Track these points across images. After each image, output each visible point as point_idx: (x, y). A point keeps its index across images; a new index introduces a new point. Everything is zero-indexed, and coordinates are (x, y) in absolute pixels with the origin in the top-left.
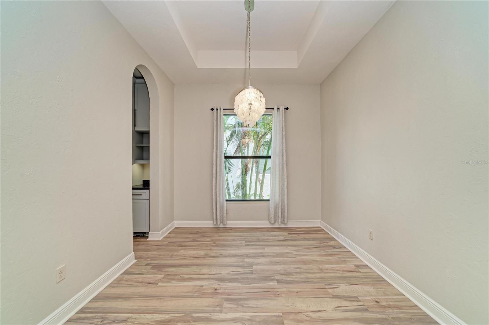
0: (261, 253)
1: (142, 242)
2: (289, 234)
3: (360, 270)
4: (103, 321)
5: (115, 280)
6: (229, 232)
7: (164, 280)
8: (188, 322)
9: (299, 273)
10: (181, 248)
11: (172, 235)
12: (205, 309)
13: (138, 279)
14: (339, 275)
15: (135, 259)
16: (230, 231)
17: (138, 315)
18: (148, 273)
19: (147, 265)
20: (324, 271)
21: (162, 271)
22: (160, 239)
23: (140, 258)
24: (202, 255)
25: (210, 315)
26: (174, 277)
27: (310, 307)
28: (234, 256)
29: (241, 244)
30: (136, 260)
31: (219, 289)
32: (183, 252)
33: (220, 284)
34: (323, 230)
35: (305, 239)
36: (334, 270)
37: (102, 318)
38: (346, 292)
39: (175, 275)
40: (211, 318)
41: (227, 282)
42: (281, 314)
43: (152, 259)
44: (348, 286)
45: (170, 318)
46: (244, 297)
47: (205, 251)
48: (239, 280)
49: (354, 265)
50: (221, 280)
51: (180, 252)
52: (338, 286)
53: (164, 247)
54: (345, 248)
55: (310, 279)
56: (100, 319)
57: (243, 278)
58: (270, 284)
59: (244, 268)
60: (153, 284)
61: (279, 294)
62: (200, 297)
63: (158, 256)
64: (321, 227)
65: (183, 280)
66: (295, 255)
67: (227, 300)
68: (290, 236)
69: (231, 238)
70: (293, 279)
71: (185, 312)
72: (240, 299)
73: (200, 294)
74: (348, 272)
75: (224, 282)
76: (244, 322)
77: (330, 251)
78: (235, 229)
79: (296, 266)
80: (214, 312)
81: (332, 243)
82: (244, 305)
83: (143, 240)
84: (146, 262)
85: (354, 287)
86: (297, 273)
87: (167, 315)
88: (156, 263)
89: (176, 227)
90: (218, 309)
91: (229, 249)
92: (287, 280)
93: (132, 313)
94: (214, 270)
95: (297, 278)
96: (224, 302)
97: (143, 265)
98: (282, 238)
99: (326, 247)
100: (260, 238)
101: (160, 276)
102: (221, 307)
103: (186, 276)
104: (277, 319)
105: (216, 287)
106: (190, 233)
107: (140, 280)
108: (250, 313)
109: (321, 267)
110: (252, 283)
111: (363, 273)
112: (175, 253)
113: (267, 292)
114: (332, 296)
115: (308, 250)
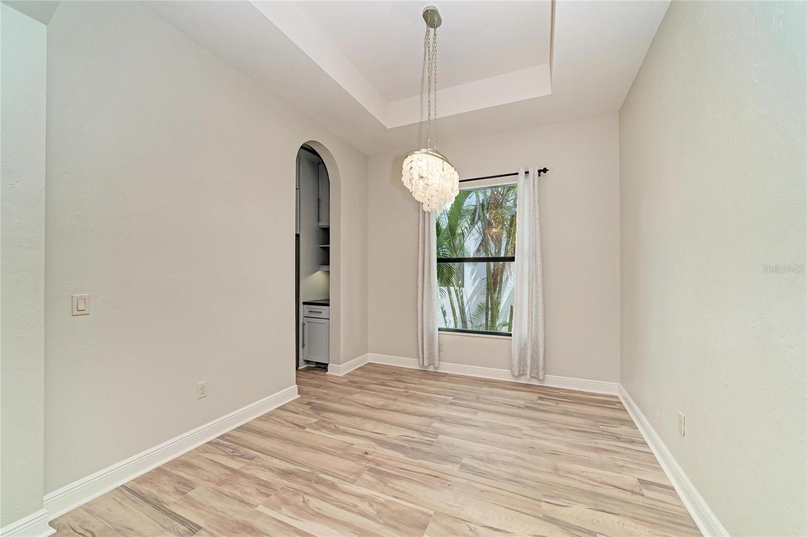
0: (465, 419)
1: (319, 376)
2: (540, 398)
3: (645, 492)
4: (234, 452)
5: (266, 414)
6: (437, 380)
7: (315, 425)
8: (309, 481)
9: (510, 464)
10: (359, 390)
11: (359, 372)
12: (337, 472)
13: (289, 418)
14: (587, 487)
15: (299, 394)
16: (441, 378)
17: (267, 456)
18: (304, 414)
19: (308, 404)
20: (561, 473)
21: (319, 415)
22: (341, 375)
23: (306, 394)
24: (379, 405)
25: (339, 482)
26: (326, 425)
27: (487, 518)
28: (420, 416)
29: (445, 400)
30: (299, 396)
31: (370, 454)
32: (358, 397)
33: (377, 447)
34: (621, 403)
35: (566, 413)
36: (584, 477)
37: (235, 449)
38: (577, 518)
39: (330, 423)
40: (336, 486)
41: (386, 448)
42: (432, 513)
43: (318, 399)
44: (593, 511)
45: (293, 470)
46: (396, 474)
47: (386, 400)
48: (405, 450)
49: (638, 479)
50: (381, 443)
51: (355, 396)
52: (570, 504)
53: (340, 386)
54: (645, 444)
55: (523, 478)
56: (232, 449)
57: (413, 449)
58: (447, 466)
59: (424, 435)
60: (301, 427)
61: (450, 484)
62: (341, 457)
63: (325, 396)
64: (620, 397)
65: (336, 431)
66: (525, 434)
67: (371, 470)
68: (540, 402)
69: (436, 389)
70: (490, 471)
71: (313, 469)
72: (389, 475)
73: (343, 453)
74: (613, 488)
75: (383, 447)
76: (373, 504)
77: (602, 443)
78: (451, 376)
79: (512, 452)
80: (345, 479)
81: (622, 430)
82: (388, 484)
83: (321, 373)
84: (307, 400)
85: (602, 517)
86: (504, 463)
87: (293, 465)
88: (318, 404)
89: (370, 362)
90: (352, 477)
91: (422, 403)
92: (478, 469)
93: (262, 453)
94: (380, 428)
95: (498, 470)
96: (366, 472)
97: (303, 404)
98: (521, 403)
99: (601, 434)
100: (481, 396)
101: (314, 420)
102: (358, 476)
103: (341, 427)
104: (420, 517)
105: (368, 450)
106: (383, 373)
107: (290, 419)
108: (389, 495)
109: (560, 465)
110: (420, 459)
111: (647, 498)
112: (347, 396)
113: (434, 476)
114: (542, 516)
115: (555, 432)
